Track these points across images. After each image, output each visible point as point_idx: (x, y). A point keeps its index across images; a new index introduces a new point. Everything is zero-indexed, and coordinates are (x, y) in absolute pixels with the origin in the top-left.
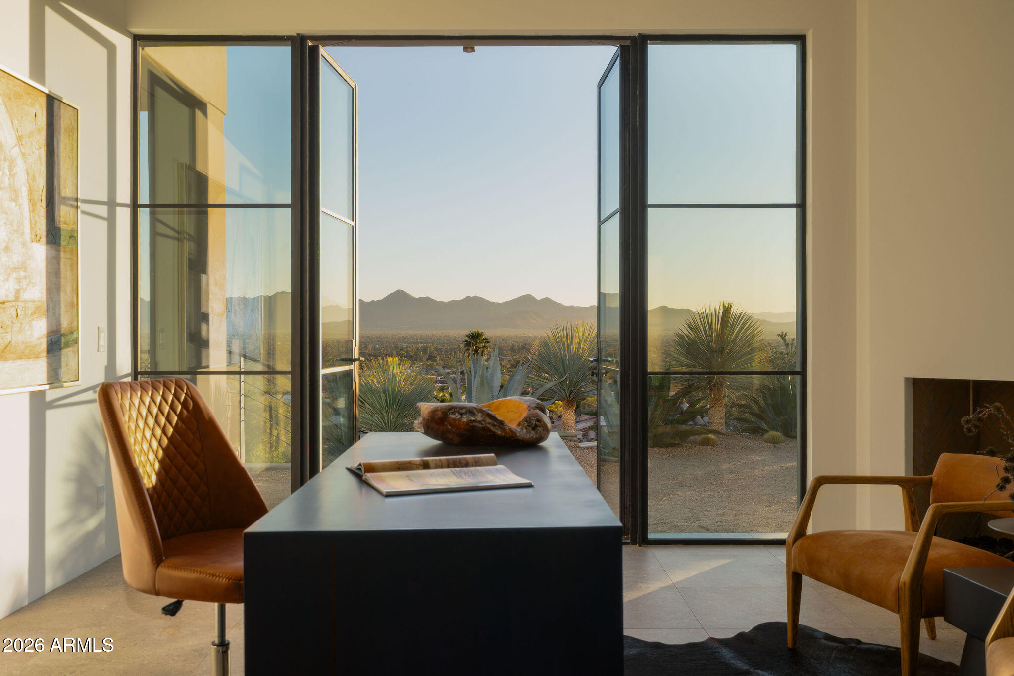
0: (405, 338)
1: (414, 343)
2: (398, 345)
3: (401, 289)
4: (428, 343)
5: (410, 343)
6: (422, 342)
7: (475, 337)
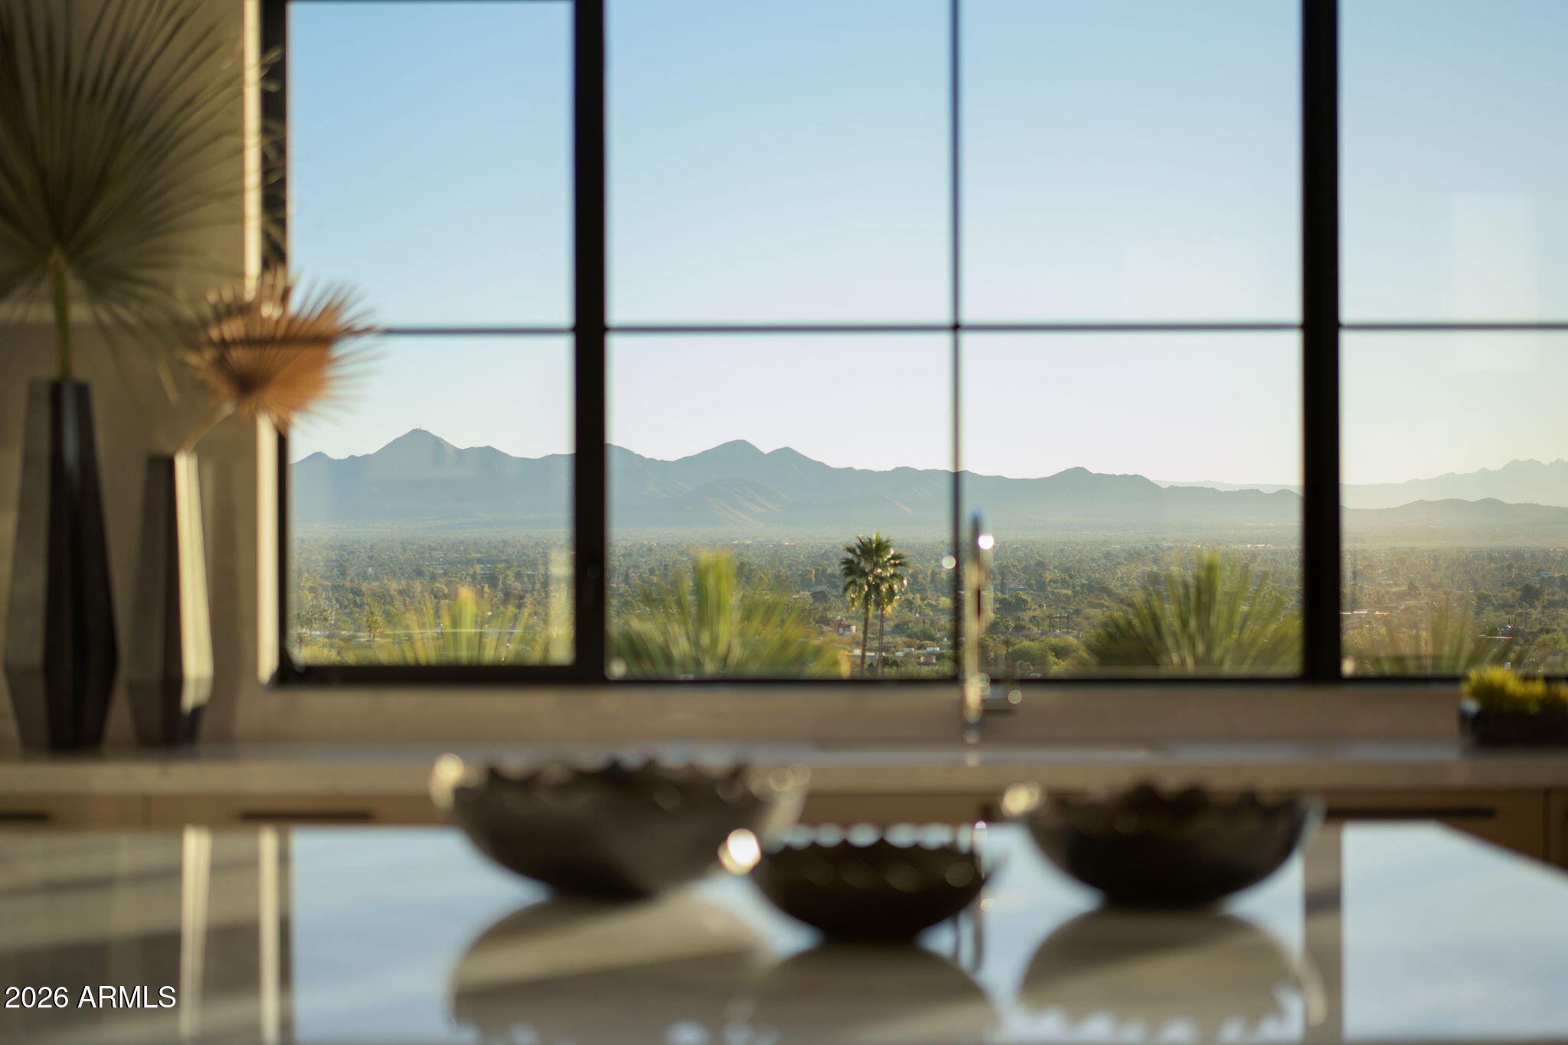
0: (436, 549)
1: (460, 562)
2: (424, 569)
3: (423, 429)
4: (493, 562)
5: (449, 564)
6: (480, 561)
7: (872, 551)
